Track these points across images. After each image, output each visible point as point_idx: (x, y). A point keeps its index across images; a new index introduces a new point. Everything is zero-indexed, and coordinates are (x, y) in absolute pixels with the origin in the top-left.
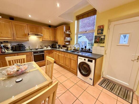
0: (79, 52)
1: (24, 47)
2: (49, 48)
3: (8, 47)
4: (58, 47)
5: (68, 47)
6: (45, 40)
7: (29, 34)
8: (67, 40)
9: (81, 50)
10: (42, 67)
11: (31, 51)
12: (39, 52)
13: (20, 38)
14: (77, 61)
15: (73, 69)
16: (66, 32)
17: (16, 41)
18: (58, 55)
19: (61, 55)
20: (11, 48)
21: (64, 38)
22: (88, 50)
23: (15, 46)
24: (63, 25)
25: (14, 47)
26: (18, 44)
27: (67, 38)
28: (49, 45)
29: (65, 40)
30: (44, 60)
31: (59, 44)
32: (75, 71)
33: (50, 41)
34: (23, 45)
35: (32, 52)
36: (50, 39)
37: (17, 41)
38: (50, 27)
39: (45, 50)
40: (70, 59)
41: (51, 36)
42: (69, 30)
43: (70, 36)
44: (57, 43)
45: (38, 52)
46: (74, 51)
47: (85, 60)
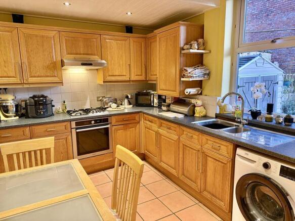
0: (241, 126)
1: (49, 106)
2: (127, 108)
3: (7, 106)
4: (156, 101)
5: (194, 106)
6: (113, 79)
7: (63, 64)
8: (191, 79)
9: (251, 118)
10: (102, 173)
11: (68, 117)
12: (93, 122)
13: (38, 77)
14: (229, 165)
15: (213, 195)
16: (188, 46)
17: (28, 86)
18: (157, 133)
19: (168, 135)
20: (14, 109)
21: (181, 71)
22: (281, 120)
23: (26, 101)
24: (177, 23)
25: (23, 104)
26: (34, 97)
27: (189, 70)
28: (127, 97)
29: (182, 79)
30: (108, 148)
31: (160, 92)
32: (224, 205)
33: (129, 81)
34: (45, 97)
35: (70, 121)
36: (130, 75)
37: (32, 86)
38: (131, 32)
39: (111, 116)
40: (203, 153)
41: (132, 65)
42: (200, 40)
43: (205, 62)
44: (153, 87)
45: (90, 122)
46: (220, 121)
47: (266, 166)
